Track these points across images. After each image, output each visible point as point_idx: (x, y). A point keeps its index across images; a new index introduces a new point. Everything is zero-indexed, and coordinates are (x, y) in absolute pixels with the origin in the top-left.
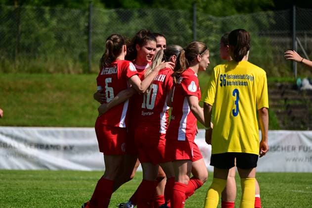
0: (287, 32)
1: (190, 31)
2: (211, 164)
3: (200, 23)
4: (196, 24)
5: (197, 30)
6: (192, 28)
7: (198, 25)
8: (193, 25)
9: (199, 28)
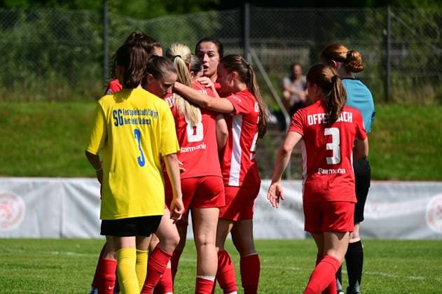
0: (236, 40)
1: (99, 40)
2: (102, 234)
3: (114, 28)
4: (108, 30)
5: (109, 39)
6: (102, 36)
7: (110, 31)
8: (104, 30)
9: (111, 35)
